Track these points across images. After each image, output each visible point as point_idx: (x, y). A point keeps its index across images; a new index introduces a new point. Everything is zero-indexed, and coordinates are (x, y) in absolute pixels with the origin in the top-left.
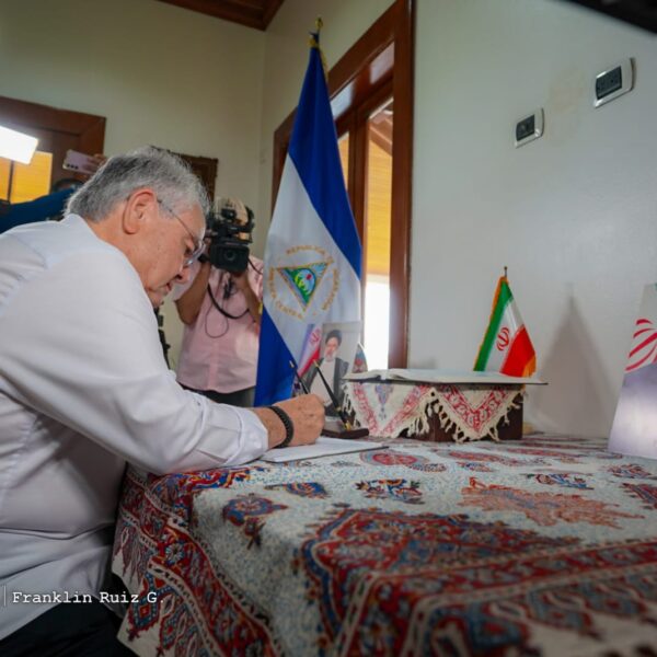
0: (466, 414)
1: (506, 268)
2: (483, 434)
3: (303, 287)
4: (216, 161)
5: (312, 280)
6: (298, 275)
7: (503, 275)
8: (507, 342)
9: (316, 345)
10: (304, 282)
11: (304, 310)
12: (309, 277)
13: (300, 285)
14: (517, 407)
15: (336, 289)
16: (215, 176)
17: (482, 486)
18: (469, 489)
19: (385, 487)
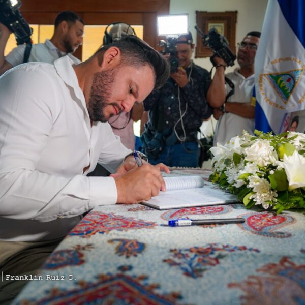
4: (236, 12)
5: (292, 81)
6: (280, 79)
9: (286, 127)
10: (285, 83)
11: (285, 104)
12: (289, 80)
13: (281, 86)
16: (236, 22)
17: (293, 264)
18: (274, 265)
19: (192, 255)
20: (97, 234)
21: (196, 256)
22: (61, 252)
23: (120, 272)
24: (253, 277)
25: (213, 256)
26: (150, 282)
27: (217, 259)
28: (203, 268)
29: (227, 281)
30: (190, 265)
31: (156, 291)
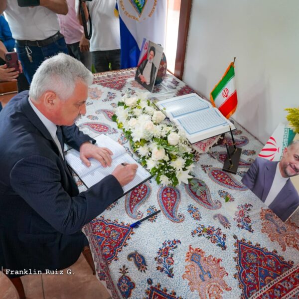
0: (201, 145)
1: (235, 58)
2: (206, 151)
3: (138, 3)
7: (233, 61)
8: (227, 96)
11: (139, 17)
13: (136, 2)
14: (222, 138)
15: (155, 5)
17: (193, 249)
18: (188, 253)
19: (163, 258)
20: (118, 253)
21: (165, 258)
22: (120, 280)
23: (150, 286)
24: (186, 267)
25: (170, 256)
26: (162, 287)
27: (171, 258)
28: (171, 267)
29: (181, 275)
30: (166, 268)
31: (168, 293)
